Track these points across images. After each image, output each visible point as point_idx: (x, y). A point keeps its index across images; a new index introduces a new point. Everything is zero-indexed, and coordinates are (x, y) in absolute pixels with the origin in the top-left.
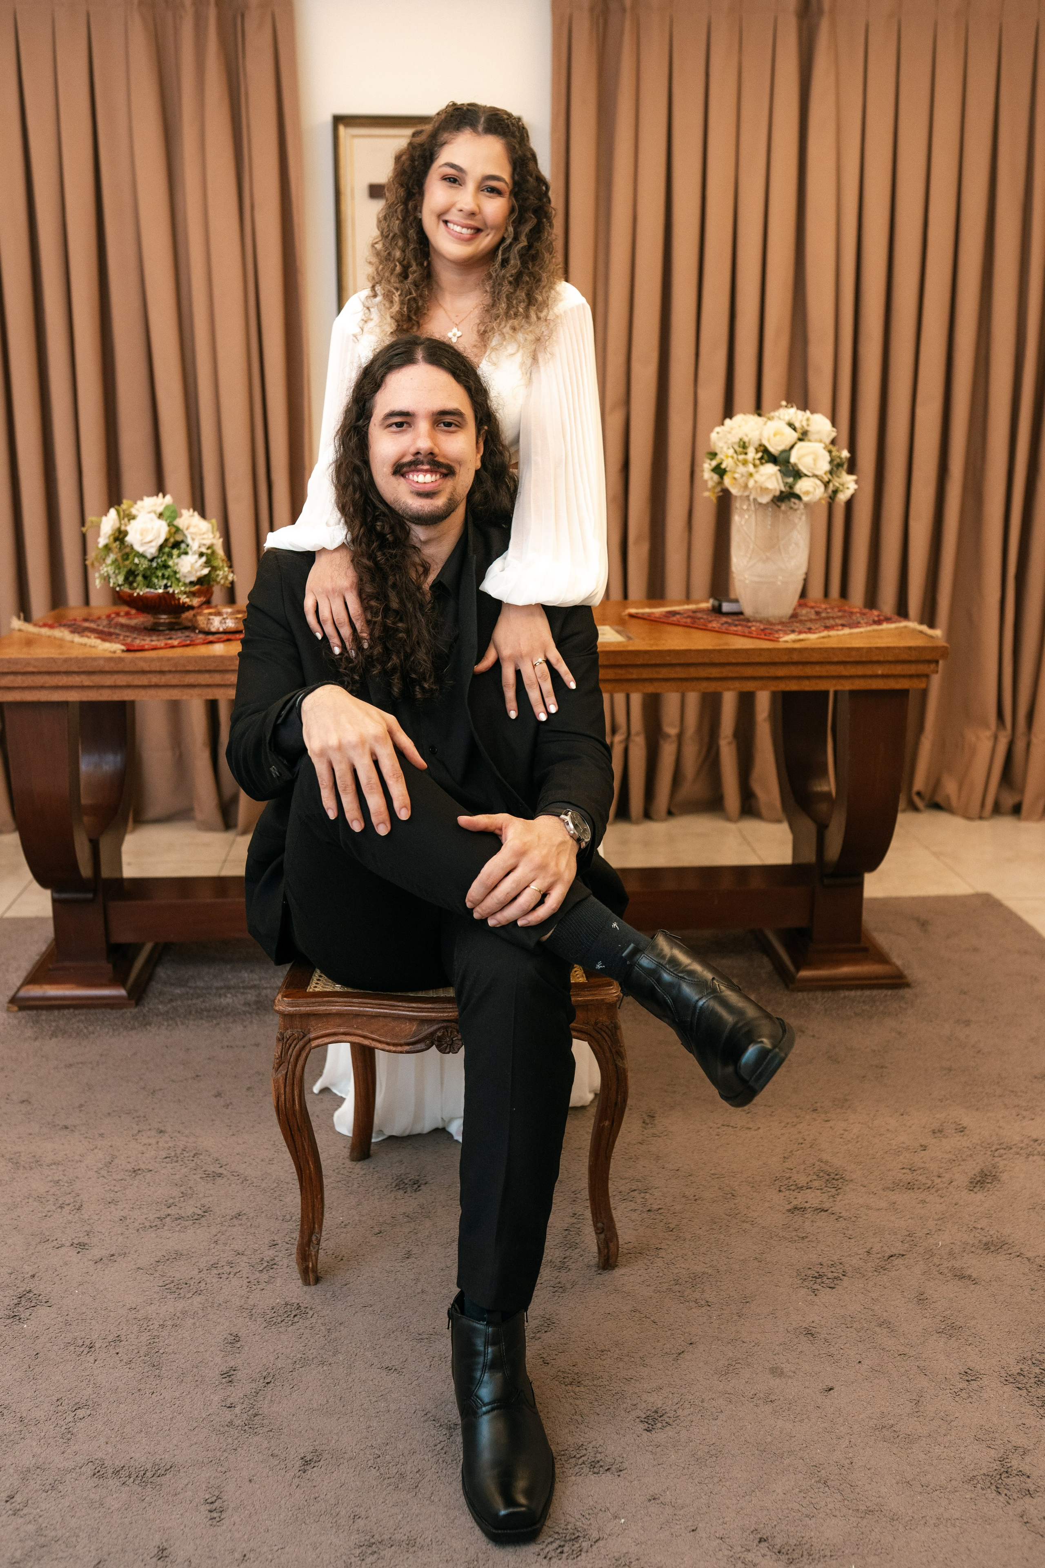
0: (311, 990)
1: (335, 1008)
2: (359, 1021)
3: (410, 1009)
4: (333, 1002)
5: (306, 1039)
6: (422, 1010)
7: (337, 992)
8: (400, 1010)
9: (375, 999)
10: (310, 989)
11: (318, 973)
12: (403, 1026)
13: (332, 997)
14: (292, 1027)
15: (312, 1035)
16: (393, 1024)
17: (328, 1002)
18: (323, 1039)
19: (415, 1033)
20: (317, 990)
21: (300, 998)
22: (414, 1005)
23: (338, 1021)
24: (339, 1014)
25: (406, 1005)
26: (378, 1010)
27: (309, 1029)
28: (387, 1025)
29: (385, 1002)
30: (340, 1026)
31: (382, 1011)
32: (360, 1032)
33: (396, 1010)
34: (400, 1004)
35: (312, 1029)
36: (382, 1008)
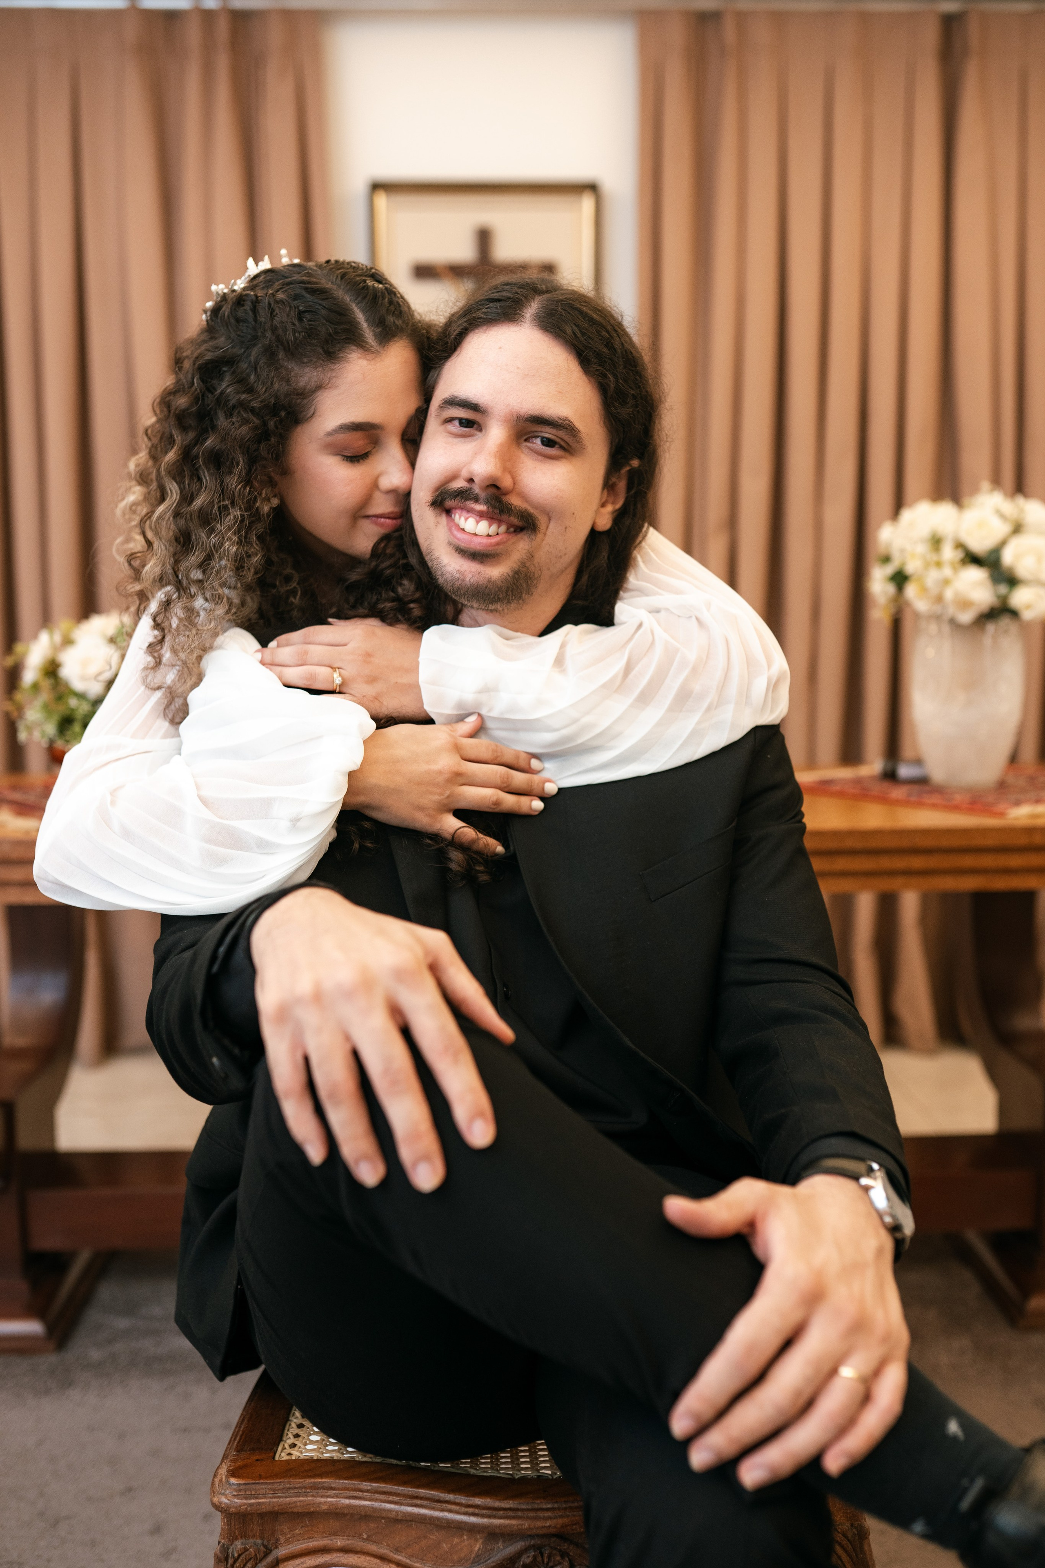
0: (285, 1457)
1: (326, 1501)
2: (373, 1525)
3: (471, 1510)
4: (323, 1488)
5: (270, 1559)
6: (492, 1512)
7: (331, 1462)
8: (450, 1511)
9: (404, 1484)
10: (282, 1455)
11: (297, 1417)
12: (456, 1540)
13: (321, 1476)
14: (244, 1535)
15: (282, 1552)
16: (435, 1536)
17: (315, 1487)
18: (302, 1560)
19: (478, 1556)
20: (296, 1454)
21: (260, 1477)
22: (478, 1501)
23: (334, 1524)
24: (336, 1514)
25: (462, 1499)
26: (410, 1509)
27: (277, 1540)
28: (425, 1537)
29: (422, 1492)
30: (335, 1534)
31: (416, 1510)
32: (373, 1548)
33: (442, 1510)
34: (451, 1497)
35: (282, 1539)
36: (416, 1506)
